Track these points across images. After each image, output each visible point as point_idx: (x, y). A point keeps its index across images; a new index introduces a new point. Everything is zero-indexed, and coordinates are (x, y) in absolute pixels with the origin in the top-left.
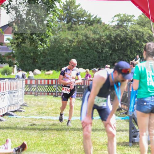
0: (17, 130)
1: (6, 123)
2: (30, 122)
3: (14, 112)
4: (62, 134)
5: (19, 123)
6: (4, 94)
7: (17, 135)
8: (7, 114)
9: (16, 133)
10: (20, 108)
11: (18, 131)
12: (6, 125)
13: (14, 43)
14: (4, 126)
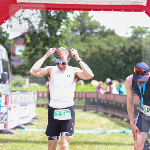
0: (28, 143)
1: (17, 136)
2: (41, 136)
3: (25, 125)
4: (74, 147)
5: (30, 137)
6: (15, 107)
7: (28, 148)
8: (18, 127)
9: (28, 146)
10: (32, 121)
11: (29, 145)
12: (17, 138)
13: (27, 55)
14: (14, 139)
